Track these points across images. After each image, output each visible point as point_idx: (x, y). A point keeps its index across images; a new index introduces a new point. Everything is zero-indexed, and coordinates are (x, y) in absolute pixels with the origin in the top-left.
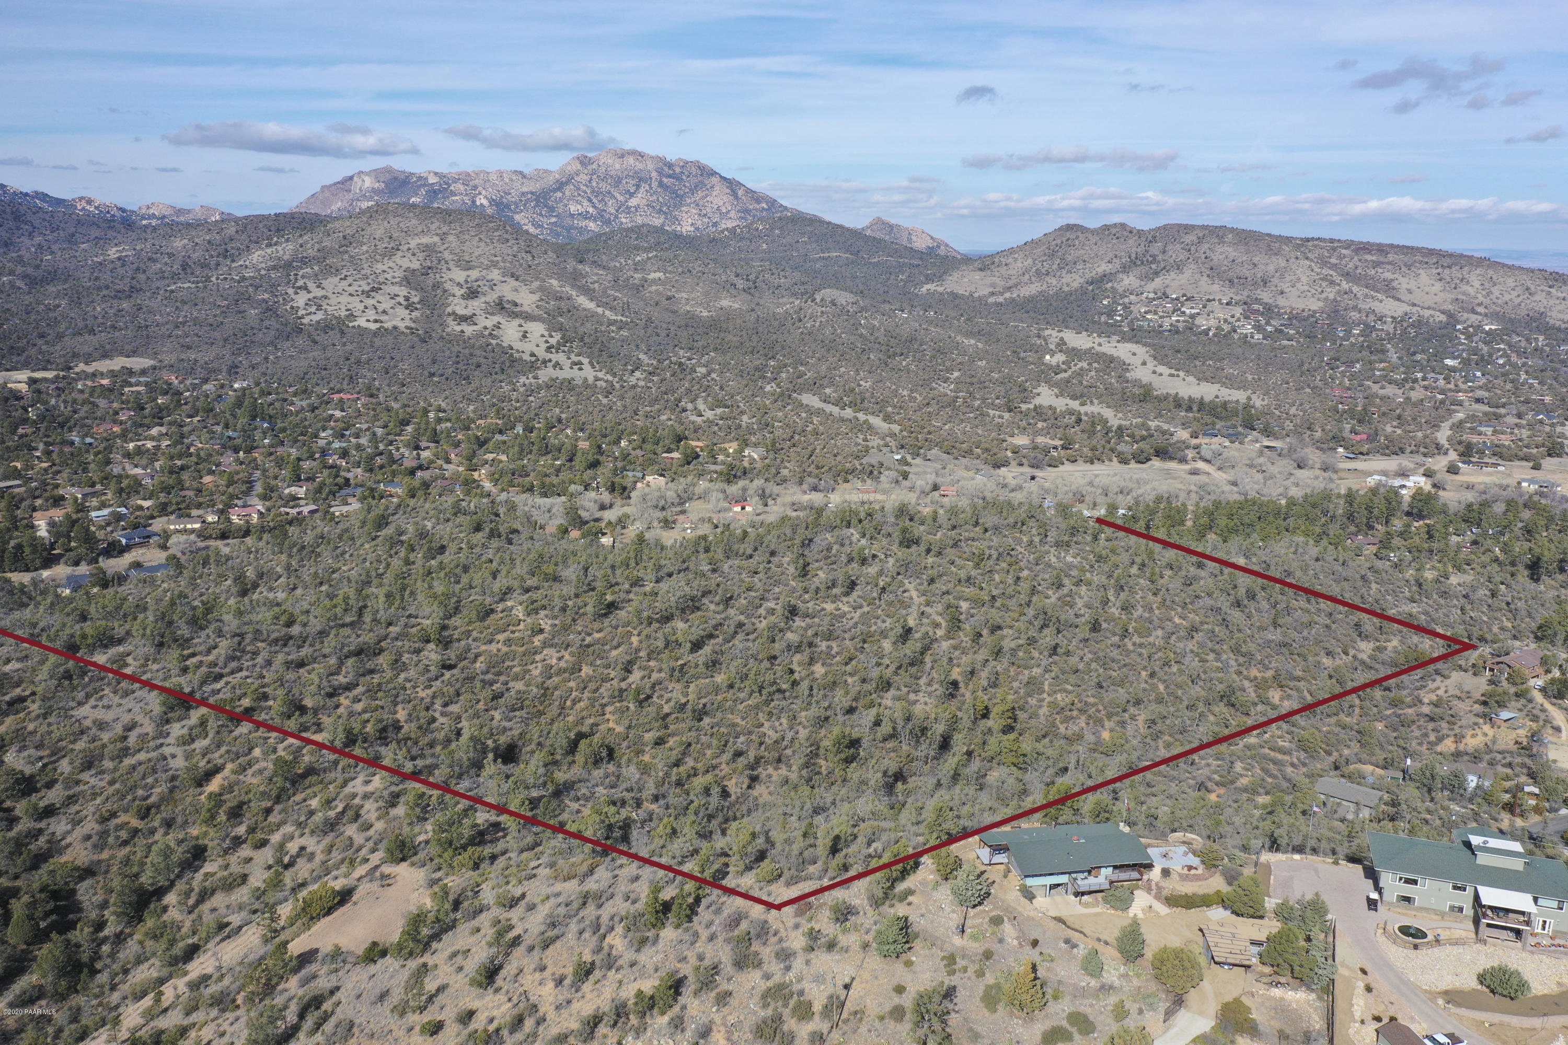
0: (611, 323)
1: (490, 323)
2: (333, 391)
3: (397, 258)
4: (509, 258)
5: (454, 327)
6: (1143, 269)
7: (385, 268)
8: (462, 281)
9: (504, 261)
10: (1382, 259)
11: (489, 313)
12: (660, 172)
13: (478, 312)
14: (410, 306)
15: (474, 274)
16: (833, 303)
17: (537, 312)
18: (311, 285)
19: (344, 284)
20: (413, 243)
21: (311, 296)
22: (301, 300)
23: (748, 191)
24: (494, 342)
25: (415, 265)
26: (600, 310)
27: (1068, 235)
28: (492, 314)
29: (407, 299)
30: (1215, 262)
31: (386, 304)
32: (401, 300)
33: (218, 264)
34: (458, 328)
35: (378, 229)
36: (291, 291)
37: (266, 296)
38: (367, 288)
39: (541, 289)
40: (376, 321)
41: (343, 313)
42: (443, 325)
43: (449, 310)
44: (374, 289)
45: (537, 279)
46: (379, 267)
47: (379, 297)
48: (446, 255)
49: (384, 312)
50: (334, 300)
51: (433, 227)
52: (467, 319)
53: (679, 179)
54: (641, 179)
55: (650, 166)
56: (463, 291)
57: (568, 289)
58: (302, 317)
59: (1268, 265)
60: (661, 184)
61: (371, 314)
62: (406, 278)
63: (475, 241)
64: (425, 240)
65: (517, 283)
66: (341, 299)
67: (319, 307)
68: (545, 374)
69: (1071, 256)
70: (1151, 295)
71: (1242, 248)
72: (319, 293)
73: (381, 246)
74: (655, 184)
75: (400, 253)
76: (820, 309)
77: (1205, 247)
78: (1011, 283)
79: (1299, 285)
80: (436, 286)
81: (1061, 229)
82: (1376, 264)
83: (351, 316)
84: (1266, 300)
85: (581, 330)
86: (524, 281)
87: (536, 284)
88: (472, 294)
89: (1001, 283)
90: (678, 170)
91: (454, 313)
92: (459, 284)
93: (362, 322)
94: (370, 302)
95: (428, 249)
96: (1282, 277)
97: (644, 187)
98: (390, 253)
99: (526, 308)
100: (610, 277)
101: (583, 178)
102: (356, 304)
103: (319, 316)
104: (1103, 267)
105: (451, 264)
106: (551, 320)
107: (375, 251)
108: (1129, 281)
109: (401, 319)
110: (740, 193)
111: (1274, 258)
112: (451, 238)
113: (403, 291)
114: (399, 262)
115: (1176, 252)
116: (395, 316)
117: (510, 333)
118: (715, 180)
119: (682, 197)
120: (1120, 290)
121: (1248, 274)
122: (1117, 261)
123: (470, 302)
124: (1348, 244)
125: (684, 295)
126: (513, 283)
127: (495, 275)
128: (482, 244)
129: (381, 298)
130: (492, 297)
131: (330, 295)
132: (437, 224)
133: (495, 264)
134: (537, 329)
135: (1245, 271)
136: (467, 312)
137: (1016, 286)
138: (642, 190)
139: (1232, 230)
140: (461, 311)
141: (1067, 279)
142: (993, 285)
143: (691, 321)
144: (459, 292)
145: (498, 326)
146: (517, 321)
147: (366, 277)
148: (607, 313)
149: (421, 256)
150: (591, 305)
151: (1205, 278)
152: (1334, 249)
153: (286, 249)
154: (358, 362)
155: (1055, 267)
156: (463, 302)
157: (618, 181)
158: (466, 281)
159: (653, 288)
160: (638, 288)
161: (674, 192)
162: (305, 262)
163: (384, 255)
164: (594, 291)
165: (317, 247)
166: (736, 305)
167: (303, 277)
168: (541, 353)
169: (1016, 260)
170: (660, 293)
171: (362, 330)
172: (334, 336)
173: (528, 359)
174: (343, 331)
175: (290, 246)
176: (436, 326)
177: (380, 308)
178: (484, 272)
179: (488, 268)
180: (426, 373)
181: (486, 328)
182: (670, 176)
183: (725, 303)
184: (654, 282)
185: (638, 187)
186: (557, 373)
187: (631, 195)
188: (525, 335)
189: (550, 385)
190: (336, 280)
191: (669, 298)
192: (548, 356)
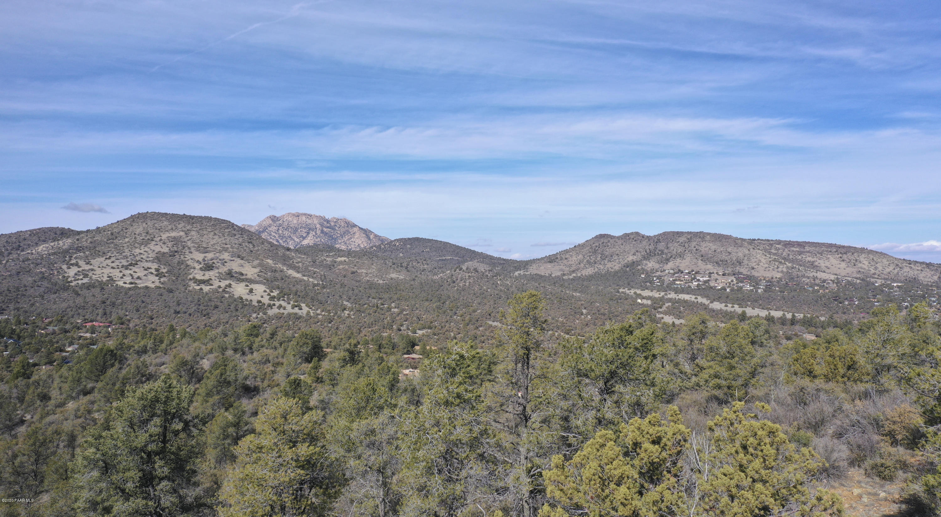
0: (315, 285)
1: (223, 284)
3: (152, 246)
4: (236, 246)
5: (194, 286)
6: (659, 258)
7: (142, 251)
8: (201, 259)
9: (232, 247)
10: (803, 250)
11: (220, 279)
13: (213, 278)
14: (159, 275)
15: (210, 256)
17: (258, 279)
18: (81, 263)
19: (108, 262)
20: (164, 236)
21: (80, 269)
22: (72, 272)
24: (227, 295)
25: (165, 250)
26: (305, 278)
27: (602, 240)
28: (225, 279)
29: (157, 270)
30: (703, 252)
31: (141, 273)
32: (153, 271)
34: (198, 288)
35: (139, 228)
36: (64, 267)
37: (44, 270)
38: (125, 263)
39: (260, 265)
40: (131, 283)
41: (105, 279)
42: (186, 286)
43: (191, 276)
44: (131, 265)
45: (257, 259)
46: (137, 251)
47: (134, 269)
48: (189, 244)
49: (139, 278)
50: (98, 271)
51: (180, 226)
52: (207, 282)
54: (310, 229)
56: (201, 266)
57: (280, 266)
58: (71, 282)
59: (739, 253)
61: (128, 279)
62: (157, 258)
63: (211, 235)
64: (173, 234)
65: (242, 262)
66: (104, 270)
67: (86, 276)
68: (273, 312)
69: (608, 251)
70: (672, 271)
71: (720, 244)
72: (87, 267)
73: (139, 239)
75: (154, 243)
76: (467, 274)
77: (695, 244)
80: (180, 263)
81: (596, 237)
82: (801, 253)
83: (111, 279)
85: (294, 289)
86: (247, 260)
87: (256, 262)
88: (209, 267)
89: (567, 269)
91: (194, 278)
92: (198, 262)
93: (121, 283)
94: (128, 272)
95: (176, 241)
96: (750, 260)
98: (145, 243)
99: (249, 276)
100: (309, 260)
101: (273, 228)
102: (116, 274)
103: (86, 280)
104: (631, 258)
105: (193, 250)
106: (270, 283)
107: (135, 242)
108: (651, 265)
109: (152, 282)
111: (741, 249)
112: (193, 233)
113: (155, 266)
114: (153, 248)
115: (675, 247)
116: (147, 280)
117: (239, 290)
118: (356, 229)
119: (335, 239)
120: (649, 269)
121: (727, 258)
122: (639, 254)
123: (207, 273)
124: (780, 242)
125: (363, 271)
126: (239, 261)
127: (226, 256)
128: (216, 237)
129: (136, 270)
130: (224, 269)
131: (96, 268)
132: (183, 224)
133: (226, 250)
134: (260, 289)
135: (725, 257)
136: (206, 277)
137: (577, 270)
139: (710, 234)
140: (199, 277)
141: (609, 265)
142: (562, 270)
143: (371, 285)
144: (198, 266)
145: (230, 286)
146: (243, 284)
147: (126, 257)
148: (311, 280)
149: (170, 245)
150: (299, 275)
151: (700, 261)
152: (772, 245)
153: (65, 242)
155: (599, 259)
156: (202, 273)
157: (296, 230)
158: (204, 260)
159: (341, 267)
160: (330, 267)
161: (331, 236)
162: (78, 249)
163: (142, 244)
164: (299, 267)
165: (89, 240)
166: (402, 277)
167: (76, 258)
168: (266, 300)
169: (571, 256)
170: (347, 270)
171: (118, 288)
172: (97, 291)
173: (257, 304)
174: (103, 288)
175: (69, 241)
176: (181, 287)
177: (136, 276)
178: (218, 255)
179: (220, 252)
180: (173, 311)
181: (220, 287)
182: (328, 227)
183: (394, 276)
184: (341, 263)
185: (308, 233)
186: (282, 311)
187: (304, 238)
188: (251, 291)
189: (279, 317)
190: (102, 259)
191: (353, 273)
192: (272, 302)
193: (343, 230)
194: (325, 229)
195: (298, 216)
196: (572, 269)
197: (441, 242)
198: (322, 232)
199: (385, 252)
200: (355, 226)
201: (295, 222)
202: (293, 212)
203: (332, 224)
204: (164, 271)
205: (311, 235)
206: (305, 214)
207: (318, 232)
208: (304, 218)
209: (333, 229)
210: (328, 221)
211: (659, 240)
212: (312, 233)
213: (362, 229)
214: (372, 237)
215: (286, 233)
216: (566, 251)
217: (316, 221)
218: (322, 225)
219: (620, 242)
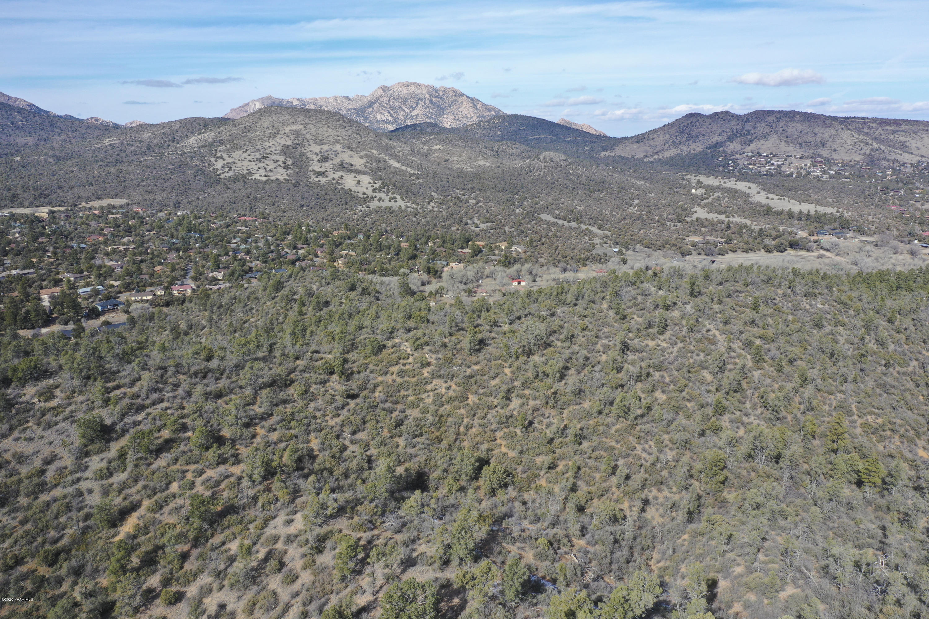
0: (412, 175)
1: (337, 175)
2: (239, 215)
3: (278, 139)
4: (347, 138)
5: (314, 179)
6: (743, 139)
7: (270, 144)
8: (318, 151)
9: (343, 139)
10: (897, 129)
11: (335, 170)
12: (430, 95)
13: (328, 170)
14: (286, 167)
15: (325, 147)
16: (551, 160)
17: (365, 169)
18: (225, 156)
19: (246, 154)
20: (287, 129)
21: (225, 162)
22: (219, 164)
23: (483, 105)
24: (339, 187)
25: (289, 143)
26: (404, 168)
27: (691, 119)
28: (338, 171)
29: (284, 162)
30: (789, 133)
31: (272, 166)
32: (281, 163)
33: (169, 146)
34: (317, 179)
35: (266, 122)
36: (213, 160)
37: (198, 163)
38: (259, 157)
39: (367, 156)
40: (265, 176)
41: (245, 172)
42: (307, 178)
43: (311, 169)
44: (263, 158)
45: (364, 150)
46: (267, 144)
47: (267, 162)
48: (308, 136)
49: (270, 170)
50: (239, 164)
51: (299, 120)
52: (323, 174)
53: (442, 98)
54: (419, 99)
55: (425, 91)
56: (318, 158)
57: (384, 156)
58: (220, 175)
59: (825, 134)
60: (431, 101)
61: (262, 172)
62: (283, 151)
63: (325, 127)
64: (295, 128)
65: (352, 153)
66: (244, 163)
67: (230, 169)
68: (374, 205)
69: (695, 131)
70: (750, 154)
71: (807, 124)
72: (230, 160)
73: (267, 132)
74: (427, 102)
75: (279, 136)
76: (543, 164)
77: (782, 124)
78: (657, 150)
79: (845, 146)
80: (302, 155)
82: (894, 132)
83: (250, 173)
84: (825, 155)
85: (393, 180)
86: (356, 151)
87: (363, 153)
88: (324, 159)
89: (650, 150)
90: (441, 93)
91: (313, 170)
92: (316, 153)
93: (257, 176)
94: (261, 165)
95: (297, 133)
96: (834, 141)
97: (421, 103)
98: (273, 136)
99: (358, 167)
100: (409, 149)
101: (385, 99)
102: (253, 166)
103: (231, 173)
104: (716, 139)
105: (311, 142)
106: (374, 174)
107: (263, 135)
108: (733, 146)
109: (281, 174)
110: (479, 106)
111: (828, 129)
112: (311, 126)
113: (282, 158)
114: (279, 141)
115: (762, 128)
116: (277, 173)
117: (349, 181)
118: (463, 98)
119: (443, 109)
120: (729, 152)
121: (811, 140)
122: (725, 134)
123: (323, 164)
124: (874, 120)
125: (455, 159)
126: (350, 152)
127: (338, 147)
128: (330, 129)
129: (268, 163)
130: (337, 161)
131: (237, 161)
132: (302, 117)
133: (338, 141)
134: (366, 179)
135: (809, 138)
136: (323, 170)
137: (660, 151)
138: (420, 105)
139: (799, 113)
140: (318, 169)
141: (693, 146)
142: (646, 151)
143: (461, 174)
144: (316, 158)
145: (341, 178)
146: (353, 175)
147: (258, 150)
148: (409, 169)
149: (292, 137)
150: (398, 165)
151: (783, 143)
152: (865, 123)
153: (210, 136)
154: (255, 199)
155: (684, 139)
156: (319, 164)
157: (405, 101)
158: (321, 152)
159: (436, 155)
160: (426, 155)
161: (439, 106)
162: (221, 142)
163: (270, 137)
164: (399, 156)
165: (228, 134)
166: (488, 164)
167: (220, 151)
168: (370, 193)
169: (659, 136)
170: (440, 158)
171: (257, 182)
172: (240, 184)
173: (362, 196)
174: (245, 182)
175: (212, 134)
176: (303, 178)
177: (268, 168)
178: (331, 146)
179: (333, 144)
180: (298, 205)
181: (334, 179)
183: (481, 163)
184: (436, 151)
185: (417, 104)
186: (381, 204)
187: (414, 109)
188: (359, 183)
189: (377, 210)
190: (241, 152)
191: (446, 161)
192: (374, 194)
195: (408, 86)
197: (538, 118)
204: (290, 163)
208: (413, 88)
210: (436, 91)
211: (748, 119)
215: (397, 104)
216: (655, 131)
219: (708, 121)
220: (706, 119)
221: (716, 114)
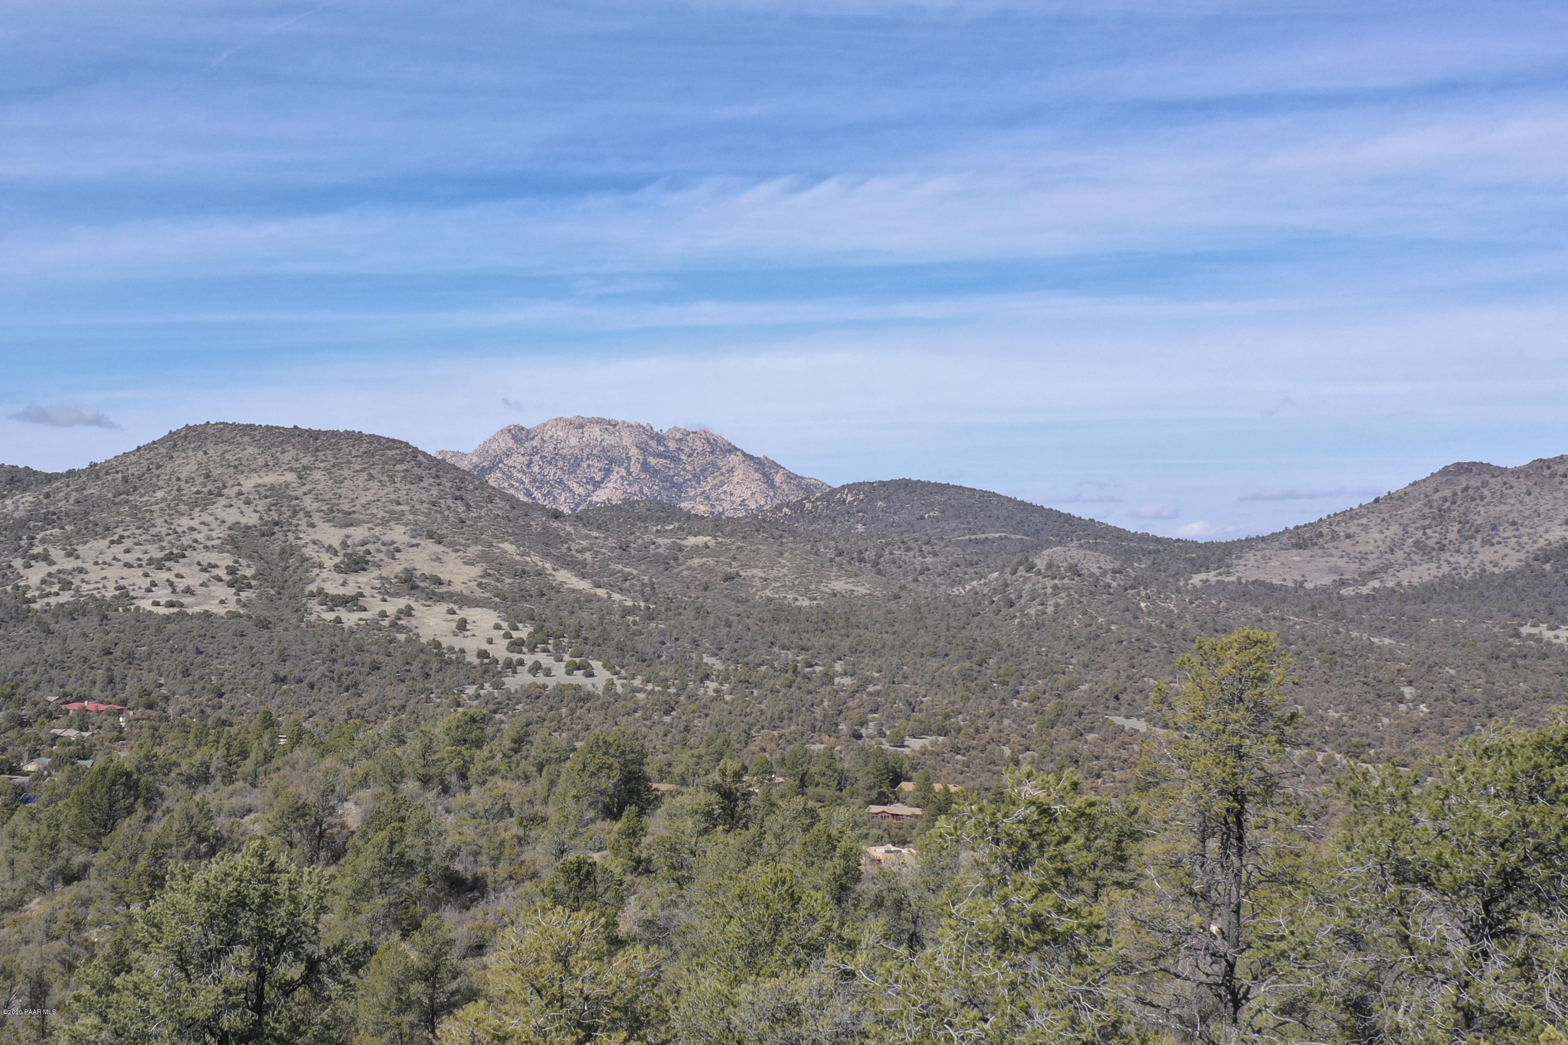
0: (626, 612)
1: (393, 606)
3: (218, 508)
4: (424, 507)
5: (320, 613)
7: (195, 523)
8: (336, 544)
9: (414, 511)
11: (386, 593)
13: (367, 591)
14: (237, 582)
15: (359, 533)
16: (1074, 571)
17: (478, 593)
18: (56, 553)
19: (118, 549)
20: (248, 484)
21: (53, 569)
22: (35, 576)
24: (401, 637)
25: (251, 519)
26: (602, 592)
27: (1463, 480)
28: (397, 595)
29: (232, 571)
31: (193, 578)
32: (222, 573)
34: (330, 616)
35: (188, 465)
36: (18, 563)
38: (158, 555)
39: (484, 557)
40: (171, 604)
41: (110, 593)
42: (301, 611)
43: (313, 587)
44: (170, 557)
45: (476, 541)
46: (185, 522)
47: (178, 568)
48: (308, 502)
49: (188, 591)
50: (95, 574)
51: (285, 458)
52: (353, 602)
54: (612, 461)
56: (337, 560)
57: (536, 559)
58: (33, 600)
61: (163, 594)
62: (231, 540)
64: (270, 479)
65: (439, 549)
66: (108, 572)
67: (66, 585)
69: (1481, 514)
72: (70, 564)
73: (189, 491)
75: (222, 501)
80: (288, 552)
81: (1445, 471)
83: (124, 594)
85: (572, 621)
86: (452, 544)
87: (475, 550)
88: (356, 564)
91: (320, 592)
92: (330, 549)
93: (146, 605)
94: (163, 576)
95: (276, 494)
98: (203, 501)
99: (457, 587)
100: (611, 542)
102: (136, 580)
103: (66, 597)
105: (316, 518)
106: (509, 605)
107: (178, 499)
109: (219, 601)
112: (318, 475)
113: (225, 560)
114: (221, 514)
116: (208, 597)
117: (433, 623)
119: (680, 487)
123: (352, 578)
125: (755, 572)
126: (432, 547)
127: (398, 534)
128: (374, 485)
129: (182, 571)
130: (393, 569)
131: (88, 566)
132: (292, 453)
133: (397, 517)
134: (483, 620)
136: (349, 591)
137: (1384, 569)
140: (333, 588)
141: (1486, 555)
142: (1338, 570)
143: (778, 613)
144: (330, 562)
145: (408, 612)
146: (442, 608)
147: (158, 538)
148: (616, 596)
149: (261, 505)
150: (584, 585)
155: (1453, 536)
156: (340, 578)
157: (575, 464)
158: (344, 545)
159: (696, 561)
160: (668, 562)
161: (666, 479)
162: (49, 520)
163: (195, 504)
164: (584, 564)
165: (74, 496)
166: (862, 590)
167: (43, 541)
168: (500, 650)
169: (1366, 528)
170: (711, 570)
171: (141, 617)
172: (90, 623)
173: (476, 661)
174: (105, 617)
175: (28, 498)
176: (287, 613)
177: (181, 585)
178: (378, 530)
179: (384, 523)
180: (269, 676)
181: (383, 615)
182: (659, 455)
183: (840, 585)
184: (696, 550)
185: (608, 472)
186: (541, 679)
187: (597, 485)
188: (462, 625)
189: (534, 695)
190: (104, 543)
191: (728, 578)
192: (516, 657)
193: (699, 461)
194: (652, 461)
195: (581, 426)
196: (1370, 566)
197: (972, 490)
198: (645, 467)
199: (816, 519)
200: (732, 450)
201: (574, 441)
202: (569, 415)
203: (672, 446)
204: (249, 572)
205: (614, 476)
206: (599, 421)
207: (635, 468)
208: (596, 431)
209: (675, 459)
210: (660, 439)
212: (618, 472)
213: (752, 458)
214: (778, 478)
215: (552, 473)
216: (1350, 515)
217: (628, 440)
218: (643, 449)
219: (1521, 486)
220: (1512, 480)
221: (1542, 465)
